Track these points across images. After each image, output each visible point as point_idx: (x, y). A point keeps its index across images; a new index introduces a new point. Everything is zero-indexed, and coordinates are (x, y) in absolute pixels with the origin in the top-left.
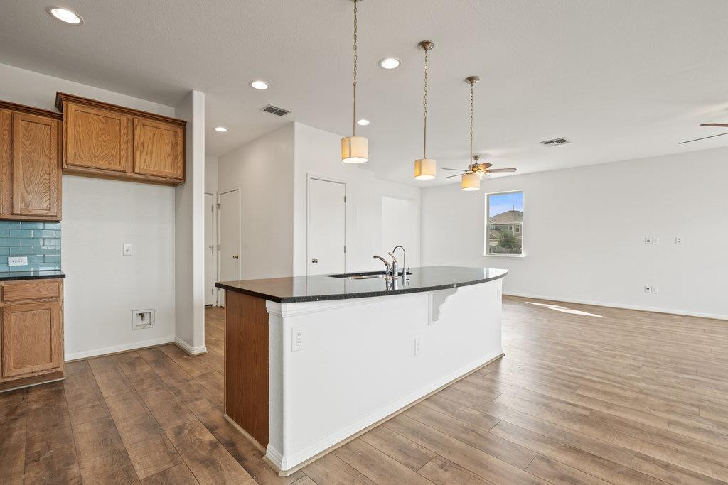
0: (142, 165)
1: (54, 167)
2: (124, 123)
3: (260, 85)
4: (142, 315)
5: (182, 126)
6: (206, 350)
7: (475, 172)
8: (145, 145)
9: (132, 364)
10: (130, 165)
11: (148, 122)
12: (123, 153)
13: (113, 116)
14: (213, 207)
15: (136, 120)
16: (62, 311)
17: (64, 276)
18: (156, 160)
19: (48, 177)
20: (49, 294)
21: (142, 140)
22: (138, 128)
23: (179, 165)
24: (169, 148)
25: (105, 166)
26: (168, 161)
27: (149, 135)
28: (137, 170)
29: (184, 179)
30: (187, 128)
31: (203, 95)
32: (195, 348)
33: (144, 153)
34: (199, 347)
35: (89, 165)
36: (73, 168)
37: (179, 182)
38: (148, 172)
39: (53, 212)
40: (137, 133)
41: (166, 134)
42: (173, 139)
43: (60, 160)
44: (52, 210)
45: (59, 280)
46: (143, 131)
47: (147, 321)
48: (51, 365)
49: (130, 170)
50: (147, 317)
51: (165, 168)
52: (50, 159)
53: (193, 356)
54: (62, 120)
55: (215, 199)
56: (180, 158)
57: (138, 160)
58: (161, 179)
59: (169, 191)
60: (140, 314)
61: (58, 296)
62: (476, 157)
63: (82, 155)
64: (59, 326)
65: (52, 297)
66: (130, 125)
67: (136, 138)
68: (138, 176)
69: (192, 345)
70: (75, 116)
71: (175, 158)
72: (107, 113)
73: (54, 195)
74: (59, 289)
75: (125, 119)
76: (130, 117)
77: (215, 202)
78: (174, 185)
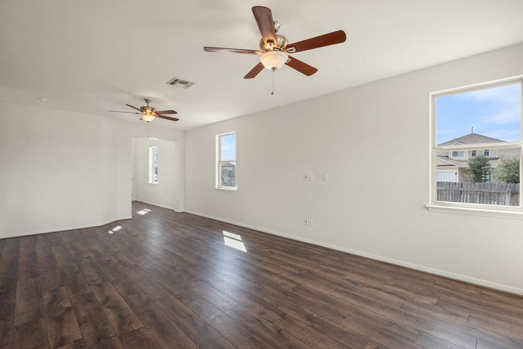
62: (147, 101)
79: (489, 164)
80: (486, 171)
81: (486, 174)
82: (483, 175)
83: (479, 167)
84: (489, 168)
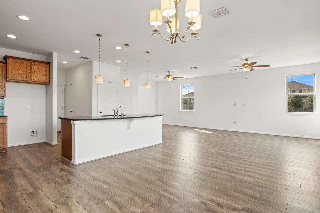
0: (34, 78)
1: (4, 80)
2: (28, 64)
3: (77, 52)
4: (33, 132)
5: (49, 64)
6: (57, 144)
7: (169, 78)
8: (35, 72)
9: (30, 147)
10: (30, 79)
11: (37, 63)
12: (27, 74)
13: (24, 62)
14: (62, 91)
15: (32, 63)
16: (7, 128)
17: (8, 116)
18: (39, 76)
19: (1, 84)
20: (3, 122)
21: (34, 70)
22: (33, 66)
23: (48, 78)
24: (44, 72)
25: (21, 79)
26: (44, 77)
27: (37, 68)
28: (32, 80)
29: (49, 83)
30: (51, 64)
31: (57, 53)
32: (53, 143)
33: (35, 74)
34: (55, 142)
35: (16, 79)
36: (10, 80)
37: (48, 83)
38: (36, 81)
39: (3, 95)
40: (32, 67)
41: (43, 68)
42: (46, 69)
43: (6, 78)
44: (3, 94)
45: (6, 118)
46: (35, 67)
47: (35, 134)
48: (3, 146)
49: (30, 80)
50: (35, 132)
51: (43, 79)
52: (2, 77)
53: (52, 145)
54: (7, 64)
55: (63, 87)
56: (48, 75)
57: (33, 77)
58: (41, 83)
59: (44, 87)
60: (33, 131)
61: (6, 123)
62: (169, 72)
63: (13, 76)
64: (6, 133)
65: (4, 123)
66: (30, 65)
67: (32, 69)
68: (33, 82)
69: (52, 142)
70: (11, 63)
71: (46, 76)
72: (22, 61)
73: (3, 89)
74: (6, 121)
75: (28, 63)
76: (30, 62)
77: (63, 89)
78: (46, 84)
79: (302, 100)
80: (300, 104)
81: (300, 106)
82: (299, 107)
83: (297, 102)
84: (303, 102)
